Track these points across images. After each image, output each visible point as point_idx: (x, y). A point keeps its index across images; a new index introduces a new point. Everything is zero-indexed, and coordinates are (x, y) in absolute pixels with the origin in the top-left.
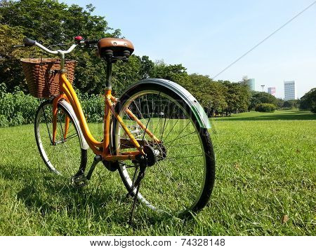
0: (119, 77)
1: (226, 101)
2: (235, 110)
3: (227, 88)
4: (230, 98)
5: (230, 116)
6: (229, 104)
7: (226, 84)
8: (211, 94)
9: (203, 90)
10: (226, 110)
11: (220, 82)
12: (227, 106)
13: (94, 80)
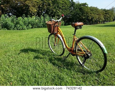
0: (62, 9)
1: (104, 18)
2: (107, 21)
3: (105, 12)
4: (106, 16)
5: (105, 24)
6: (105, 19)
7: (104, 10)
8: (98, 15)
9: (95, 13)
10: (104, 21)
11: (102, 9)
12: (104, 19)
13: (53, 11)
